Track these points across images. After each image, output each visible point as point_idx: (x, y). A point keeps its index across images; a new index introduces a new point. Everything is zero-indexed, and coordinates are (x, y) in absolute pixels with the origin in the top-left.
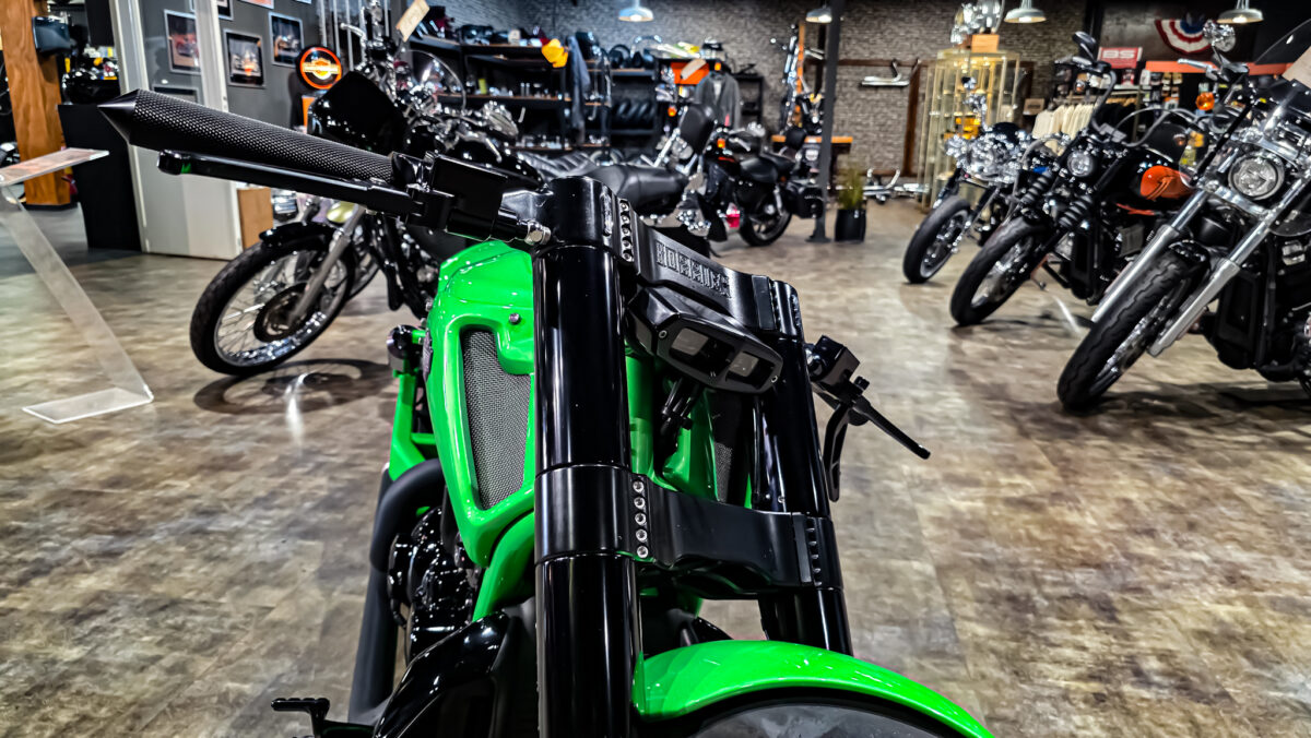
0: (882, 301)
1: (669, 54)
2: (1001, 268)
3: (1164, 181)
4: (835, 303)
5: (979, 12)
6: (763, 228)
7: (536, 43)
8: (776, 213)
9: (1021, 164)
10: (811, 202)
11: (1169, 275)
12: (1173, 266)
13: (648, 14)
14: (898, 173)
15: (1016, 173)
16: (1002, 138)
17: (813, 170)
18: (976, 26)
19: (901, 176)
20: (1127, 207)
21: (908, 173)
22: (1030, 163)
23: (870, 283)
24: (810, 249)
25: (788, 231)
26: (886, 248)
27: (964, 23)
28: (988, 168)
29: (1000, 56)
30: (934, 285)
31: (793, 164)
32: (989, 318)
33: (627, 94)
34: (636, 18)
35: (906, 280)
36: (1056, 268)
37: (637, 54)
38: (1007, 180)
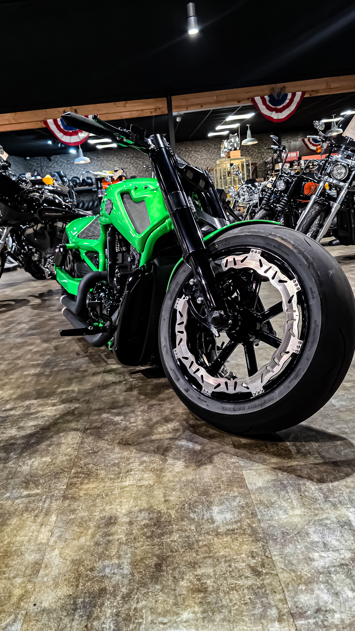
1: (100, 175)
3: (312, 187)
5: (231, 142)
7: (39, 178)
9: (259, 195)
11: (317, 210)
12: (318, 207)
13: (88, 160)
15: (258, 199)
16: (250, 185)
18: (230, 148)
20: (301, 200)
22: (262, 194)
27: (225, 148)
28: (246, 197)
29: (242, 159)
33: (82, 199)
34: (82, 162)
37: (83, 180)
38: (254, 202)
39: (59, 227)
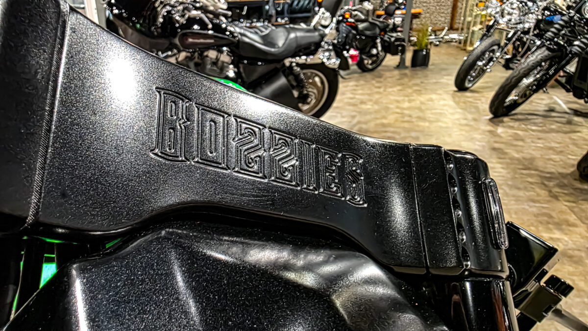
0: (442, 102)
2: (526, 81)
4: (413, 104)
6: (370, 62)
8: (378, 53)
9: (537, 15)
10: (399, 46)
14: (447, 28)
15: (534, 21)
17: (399, 29)
19: (448, 30)
21: (451, 28)
22: (543, 14)
23: (434, 91)
24: (396, 72)
25: (384, 63)
26: (442, 70)
28: (515, 17)
30: (473, 91)
31: (388, 25)
32: (514, 112)
35: (456, 89)
36: (563, 80)
38: (527, 26)
39: (211, 59)
